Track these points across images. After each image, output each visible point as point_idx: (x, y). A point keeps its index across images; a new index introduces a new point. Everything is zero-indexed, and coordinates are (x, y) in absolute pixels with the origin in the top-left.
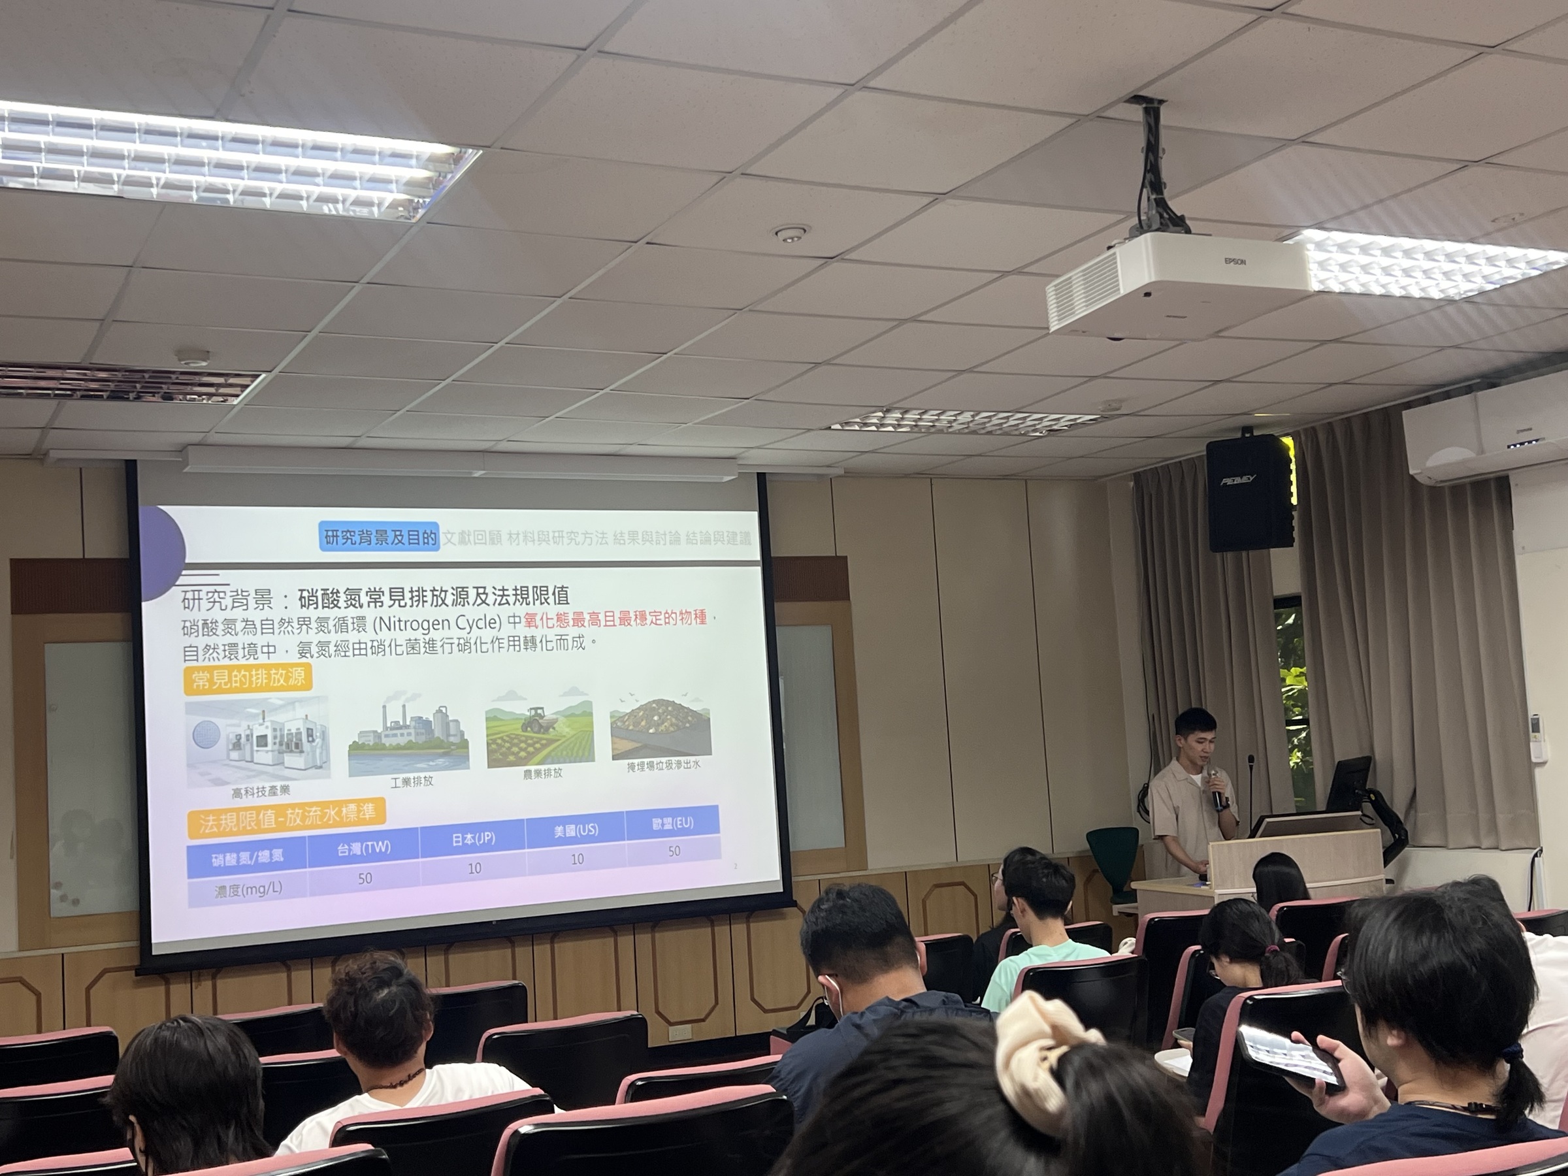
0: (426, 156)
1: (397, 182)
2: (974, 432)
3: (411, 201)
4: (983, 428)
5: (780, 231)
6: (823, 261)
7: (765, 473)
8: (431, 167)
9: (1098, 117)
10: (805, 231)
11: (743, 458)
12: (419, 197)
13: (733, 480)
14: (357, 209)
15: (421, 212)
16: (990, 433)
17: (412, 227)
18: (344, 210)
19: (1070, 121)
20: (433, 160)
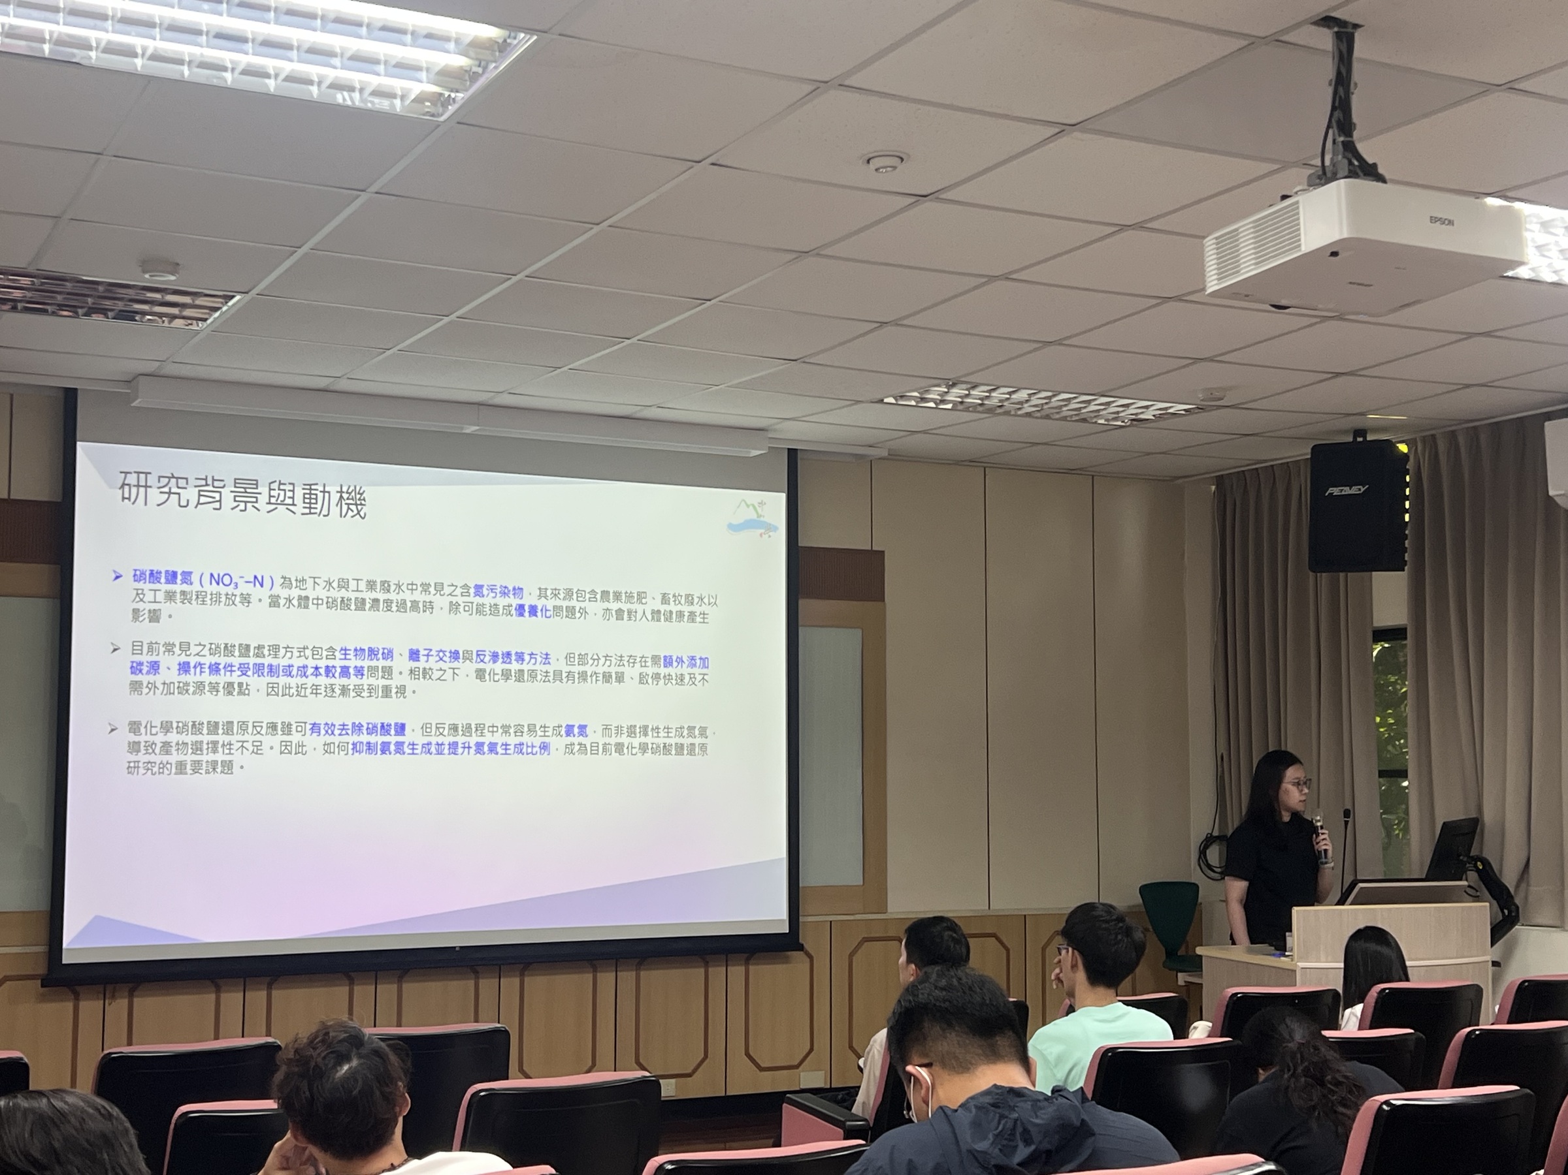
0: (468, 40)
1: (428, 70)
2: (1048, 417)
3: (441, 95)
4: (1058, 413)
5: (873, 158)
6: (913, 199)
7: (797, 450)
8: (472, 54)
9: (1277, 41)
10: (902, 159)
11: (775, 430)
12: (452, 91)
13: (762, 454)
14: (376, 100)
15: (451, 109)
16: (1064, 419)
17: (439, 126)
18: (362, 100)
19: (1244, 43)
20: (475, 47)
